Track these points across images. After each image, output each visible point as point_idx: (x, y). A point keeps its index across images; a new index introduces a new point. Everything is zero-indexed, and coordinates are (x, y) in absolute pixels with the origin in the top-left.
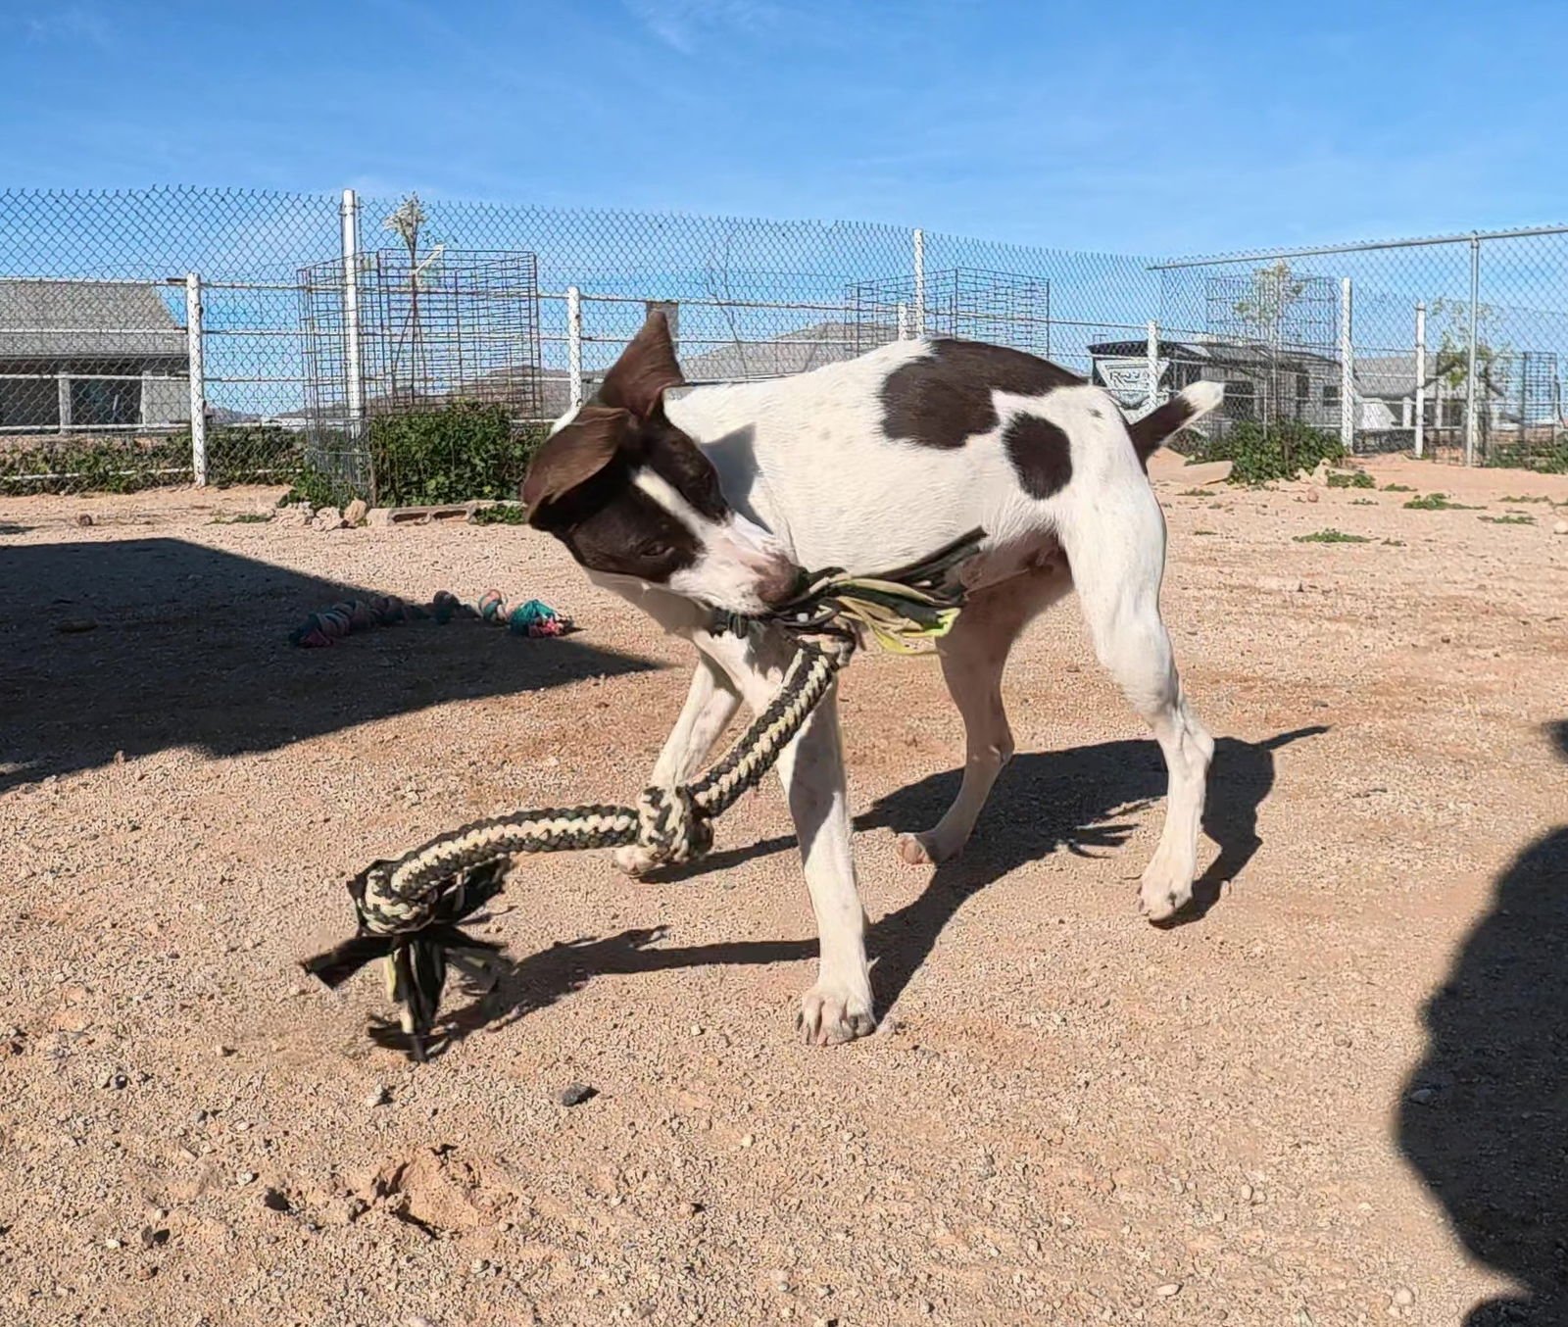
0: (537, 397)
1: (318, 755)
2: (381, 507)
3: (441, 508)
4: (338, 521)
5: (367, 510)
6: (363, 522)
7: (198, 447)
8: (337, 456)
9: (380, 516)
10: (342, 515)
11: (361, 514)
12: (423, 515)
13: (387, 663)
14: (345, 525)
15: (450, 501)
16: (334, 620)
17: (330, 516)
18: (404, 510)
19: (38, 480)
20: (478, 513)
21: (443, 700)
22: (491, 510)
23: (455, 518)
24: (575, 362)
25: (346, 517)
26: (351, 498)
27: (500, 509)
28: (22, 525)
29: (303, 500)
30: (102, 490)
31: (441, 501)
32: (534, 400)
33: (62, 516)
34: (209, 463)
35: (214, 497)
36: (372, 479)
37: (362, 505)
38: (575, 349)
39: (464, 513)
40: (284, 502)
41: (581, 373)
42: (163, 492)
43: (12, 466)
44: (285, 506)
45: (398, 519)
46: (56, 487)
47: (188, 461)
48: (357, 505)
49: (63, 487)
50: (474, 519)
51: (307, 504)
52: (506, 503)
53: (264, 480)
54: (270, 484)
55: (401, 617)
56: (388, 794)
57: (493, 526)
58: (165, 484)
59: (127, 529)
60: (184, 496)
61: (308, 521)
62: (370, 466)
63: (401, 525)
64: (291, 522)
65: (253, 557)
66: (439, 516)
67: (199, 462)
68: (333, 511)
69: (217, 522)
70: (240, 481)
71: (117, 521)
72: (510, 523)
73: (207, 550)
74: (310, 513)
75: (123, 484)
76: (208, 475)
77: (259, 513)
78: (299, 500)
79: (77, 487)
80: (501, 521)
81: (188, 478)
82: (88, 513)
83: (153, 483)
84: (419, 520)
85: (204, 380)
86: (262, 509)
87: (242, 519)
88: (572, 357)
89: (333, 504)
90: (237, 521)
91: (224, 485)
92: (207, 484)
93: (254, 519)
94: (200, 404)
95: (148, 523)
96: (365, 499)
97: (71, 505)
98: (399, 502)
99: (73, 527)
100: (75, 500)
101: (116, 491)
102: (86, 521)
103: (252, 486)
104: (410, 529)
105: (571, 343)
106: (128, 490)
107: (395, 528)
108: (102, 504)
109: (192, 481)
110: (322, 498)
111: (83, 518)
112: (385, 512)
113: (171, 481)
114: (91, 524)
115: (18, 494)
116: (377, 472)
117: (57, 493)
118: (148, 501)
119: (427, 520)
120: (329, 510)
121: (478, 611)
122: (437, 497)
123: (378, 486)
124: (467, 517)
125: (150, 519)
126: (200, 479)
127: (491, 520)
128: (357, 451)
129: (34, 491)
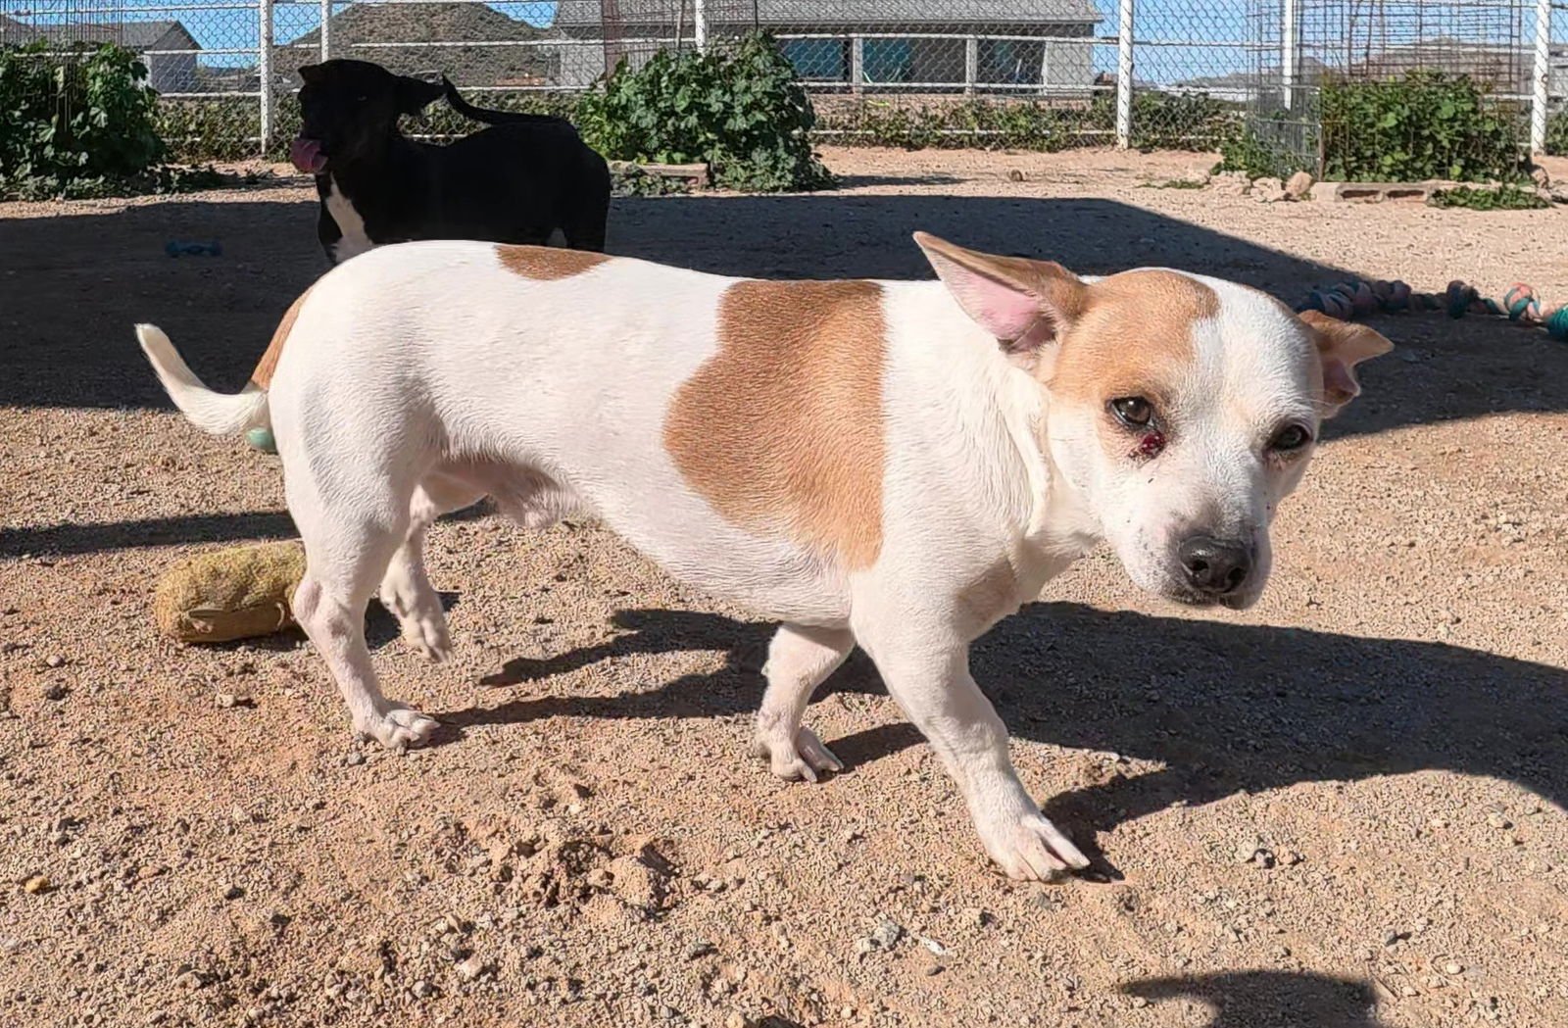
0: (1514, 70)
1: (1370, 459)
2: (1328, 181)
3: (1396, 185)
4: (1281, 194)
5: (1313, 182)
6: (1306, 195)
7: (1123, 109)
8: (1280, 126)
9: (1326, 192)
10: (1283, 187)
11: (1304, 188)
12: (1374, 193)
13: (1413, 358)
14: (1287, 198)
15: (1405, 178)
16: (1340, 304)
17: (1271, 187)
18: (1352, 186)
19: (966, 135)
20: (1437, 194)
21: (1502, 409)
22: (1453, 193)
23: (1410, 198)
24: (1543, 32)
25: (1288, 190)
26: (1294, 171)
27: (1463, 193)
28: (956, 177)
29: (1240, 168)
30: (1026, 148)
31: (1395, 179)
32: (1510, 73)
33: (991, 170)
34: (1132, 127)
35: (1138, 161)
36: (1320, 150)
37: (1307, 177)
38: (1544, 17)
39: (1422, 193)
40: (1218, 169)
41: (1549, 45)
42: (1084, 152)
43: (942, 121)
44: (1218, 173)
45: (1347, 195)
46: (982, 143)
47: (1111, 125)
48: (1299, 179)
49: (987, 144)
50: (1433, 201)
51: (1245, 173)
52: (1470, 185)
53: (1188, 146)
54: (1193, 151)
55: (1405, 306)
56: (1476, 521)
57: (1455, 210)
58: (1087, 145)
59: (1059, 187)
60: (1105, 158)
61: (1246, 191)
62: (1318, 137)
63: (1350, 201)
64: (1228, 190)
65: (1199, 223)
66: (1394, 194)
67: (1122, 125)
68: (1274, 182)
69: (1148, 185)
70: (1162, 146)
71: (1044, 178)
72: (1473, 208)
73: (1149, 213)
74: (1247, 182)
75: (1047, 143)
76: (1131, 139)
77: (1190, 180)
78: (1233, 169)
79: (1002, 144)
80: (1464, 205)
81: (1111, 141)
82: (1016, 168)
83: (1073, 143)
84: (1371, 198)
85: (1133, 43)
86: (1193, 176)
87: (1173, 184)
88: (1539, 26)
89: (1271, 174)
90: (1168, 186)
91: (1146, 149)
92: (1130, 147)
93: (1185, 185)
94: (1127, 67)
95: (1077, 182)
96: (1310, 171)
97: (998, 161)
98: (1349, 176)
99: (1005, 181)
100: (1000, 156)
101: (1040, 150)
102: (1017, 177)
103: (1174, 152)
104: (1361, 207)
105: (1540, 11)
106: (1051, 149)
107: (1344, 204)
108: (1029, 161)
109: (1115, 144)
110: (1260, 168)
111: (1014, 173)
112: (1334, 186)
113: (1092, 142)
114: (1021, 180)
115: (946, 147)
116: (1325, 143)
117: (982, 149)
118: (1072, 161)
119: (1379, 197)
120: (1271, 181)
121: (1503, 308)
122: (1390, 174)
123: (1327, 157)
124: (1425, 197)
125: (1080, 180)
126: (1123, 142)
127: (1452, 204)
128: (1304, 120)
129: (960, 145)
